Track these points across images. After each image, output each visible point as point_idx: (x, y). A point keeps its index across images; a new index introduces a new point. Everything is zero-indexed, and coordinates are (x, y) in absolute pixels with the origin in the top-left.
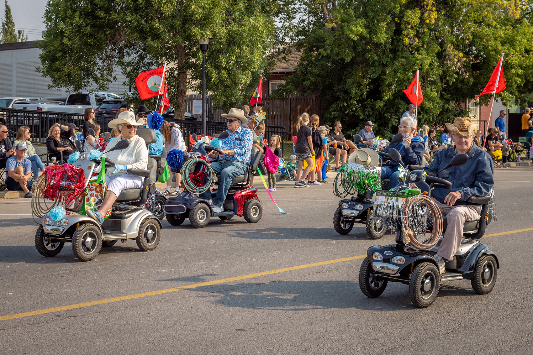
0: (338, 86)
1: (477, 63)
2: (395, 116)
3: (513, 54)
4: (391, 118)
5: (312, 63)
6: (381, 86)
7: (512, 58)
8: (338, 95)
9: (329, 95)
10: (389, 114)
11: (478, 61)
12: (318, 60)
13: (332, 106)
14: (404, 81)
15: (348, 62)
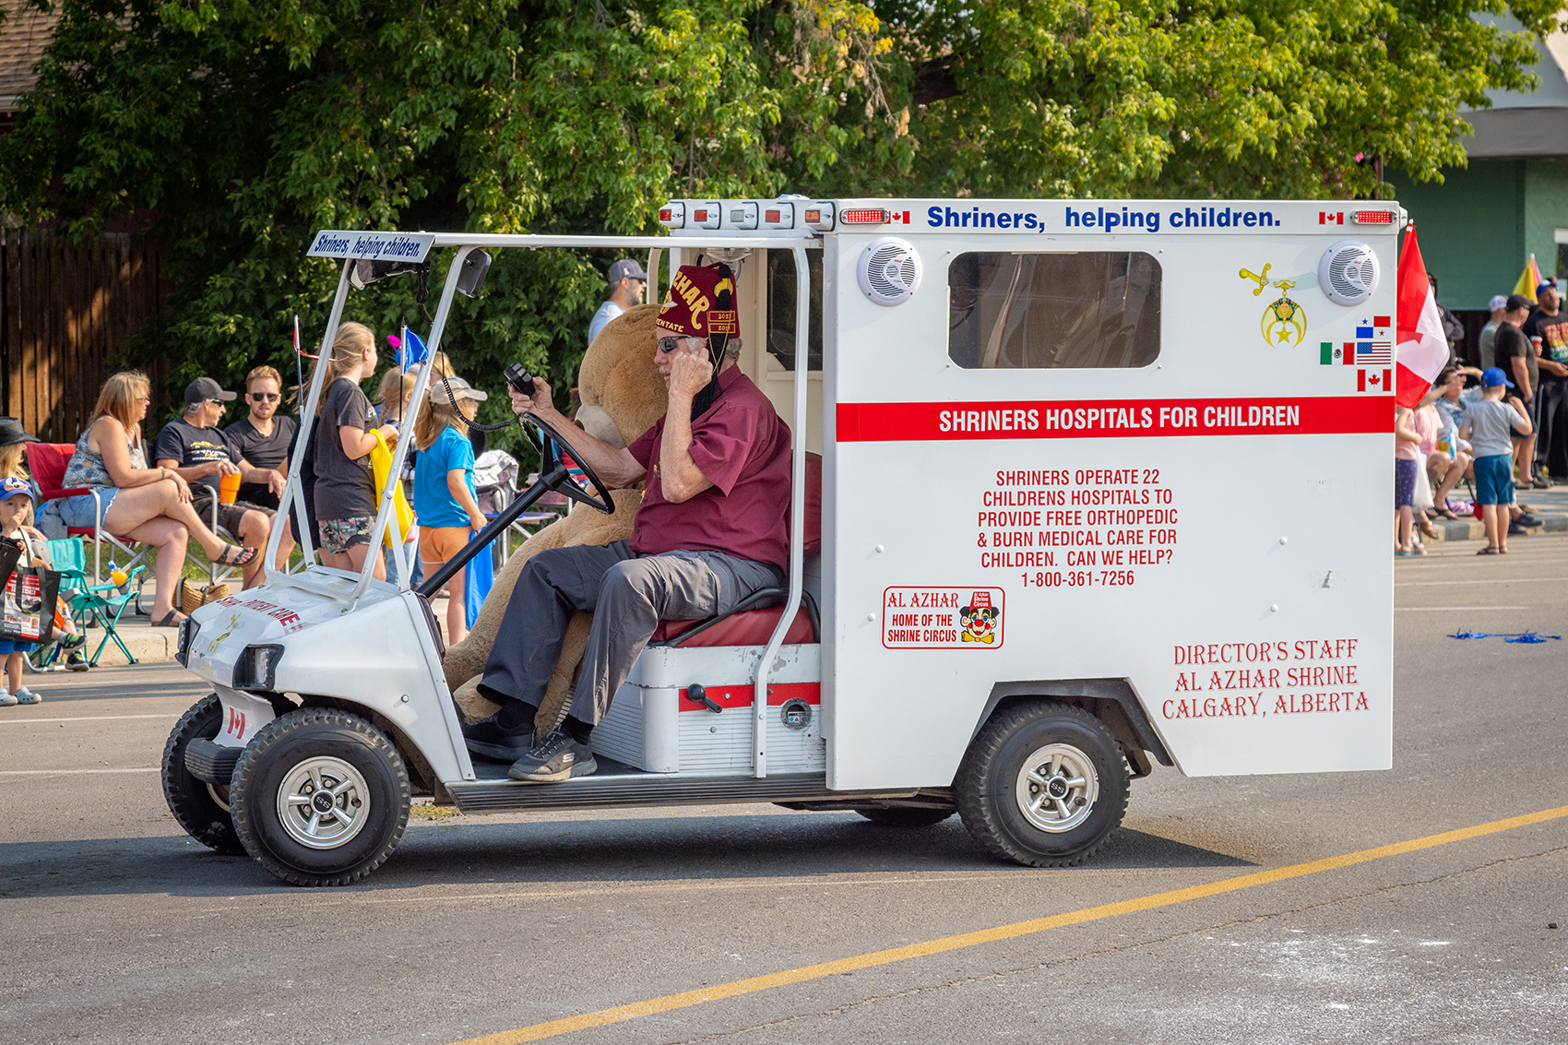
0: (247, 183)
1: (937, 62)
2: (535, 327)
3: (1110, 22)
4: (515, 339)
5: (112, 69)
6: (467, 180)
7: (1105, 40)
8: (250, 228)
9: (198, 232)
10: (507, 321)
11: (947, 50)
12: (142, 54)
13: (217, 280)
14: (587, 160)
15: (302, 67)
